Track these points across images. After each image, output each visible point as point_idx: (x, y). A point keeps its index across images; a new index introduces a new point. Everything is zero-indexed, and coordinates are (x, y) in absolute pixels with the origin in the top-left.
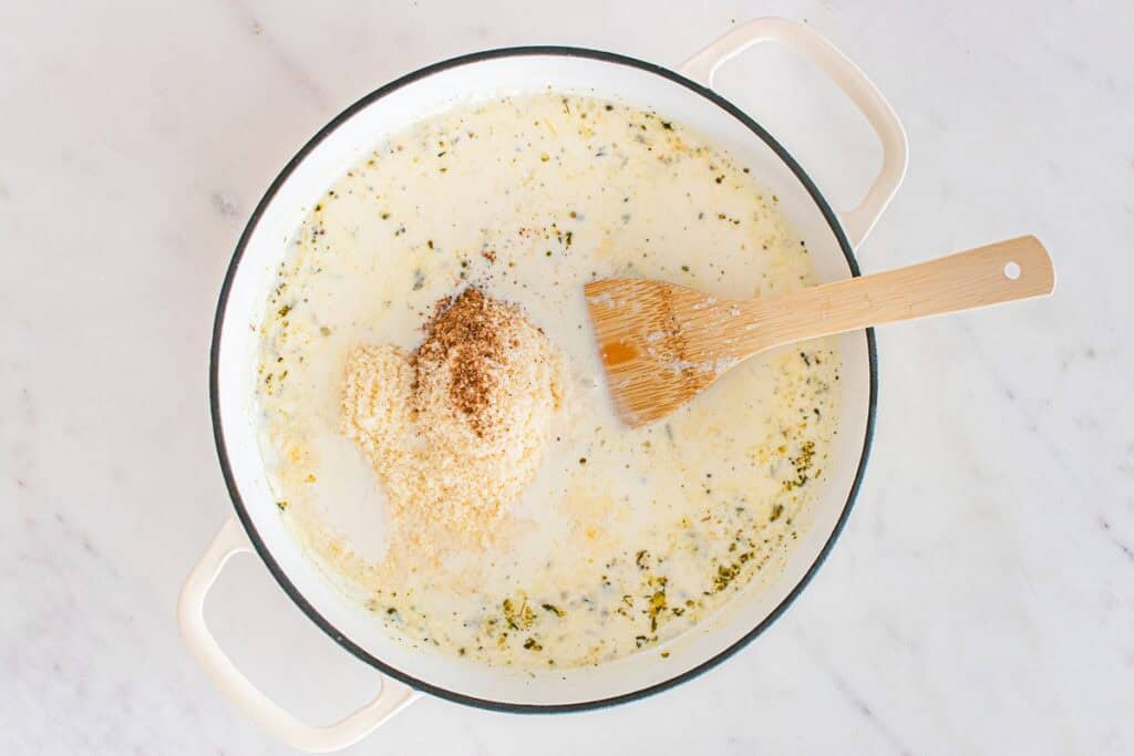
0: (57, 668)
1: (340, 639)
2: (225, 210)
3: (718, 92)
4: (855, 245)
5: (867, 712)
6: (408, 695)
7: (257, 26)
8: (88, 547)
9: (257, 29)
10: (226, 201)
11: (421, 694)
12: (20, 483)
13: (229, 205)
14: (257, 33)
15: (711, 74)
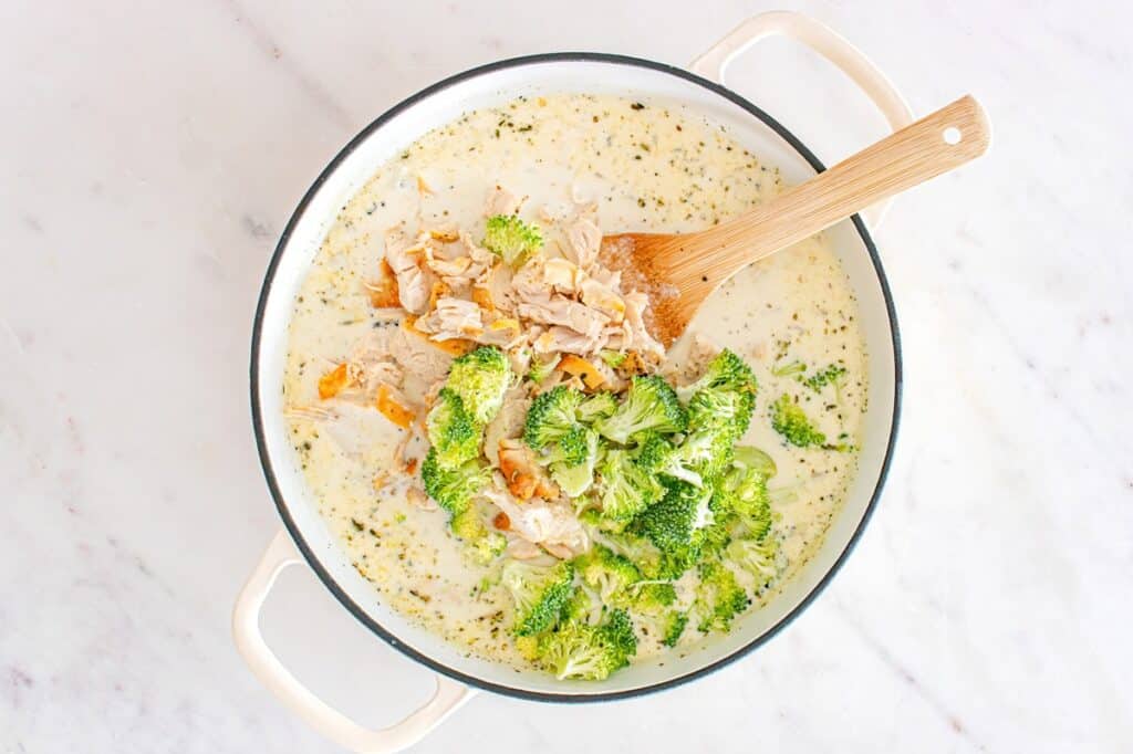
0: (118, 688)
1: (394, 642)
2: (257, 231)
3: (730, 88)
4: (873, 225)
5: (911, 680)
6: (465, 692)
7: (276, 50)
8: (142, 568)
9: (277, 54)
10: (257, 224)
11: (475, 691)
12: (71, 510)
13: (260, 227)
14: (277, 57)
15: (722, 70)
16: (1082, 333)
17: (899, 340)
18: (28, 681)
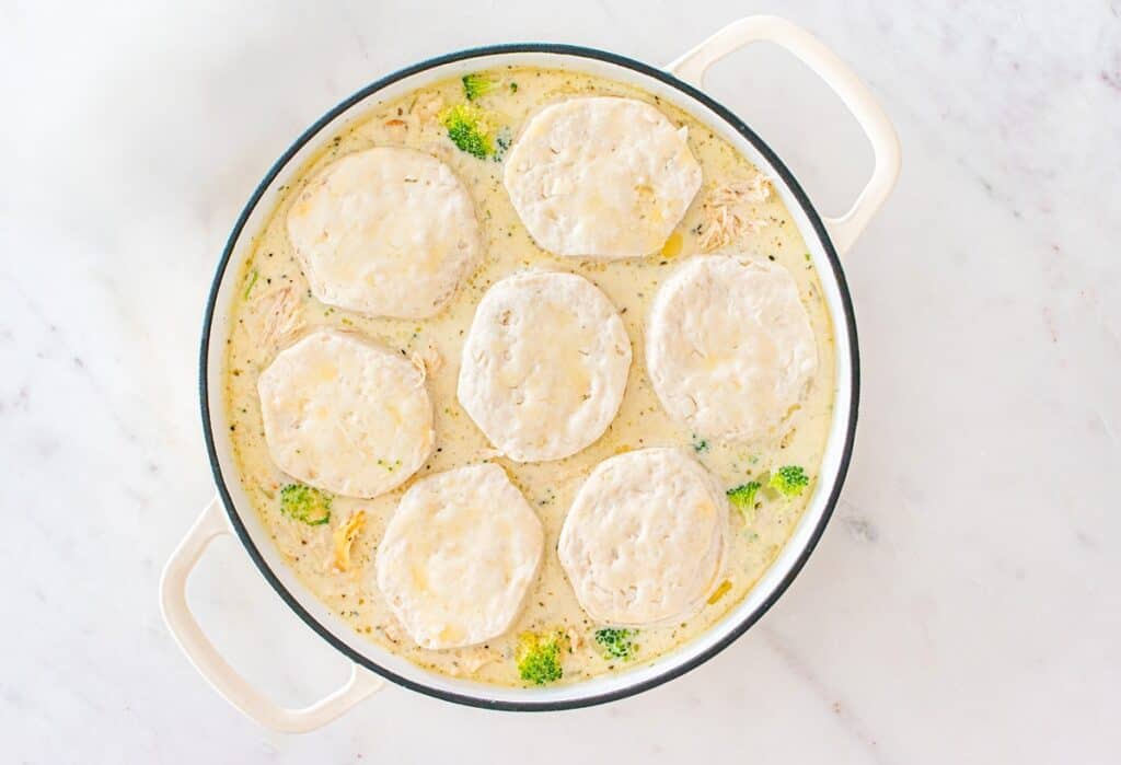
4: (216, 504)
6: (677, 69)
7: (838, 711)
9: (837, 708)
10: (863, 535)
12: (1057, 248)
13: (860, 531)
14: (837, 705)
15: (353, 678)
16: (23, 394)
17: (201, 384)
18: (1105, 77)
